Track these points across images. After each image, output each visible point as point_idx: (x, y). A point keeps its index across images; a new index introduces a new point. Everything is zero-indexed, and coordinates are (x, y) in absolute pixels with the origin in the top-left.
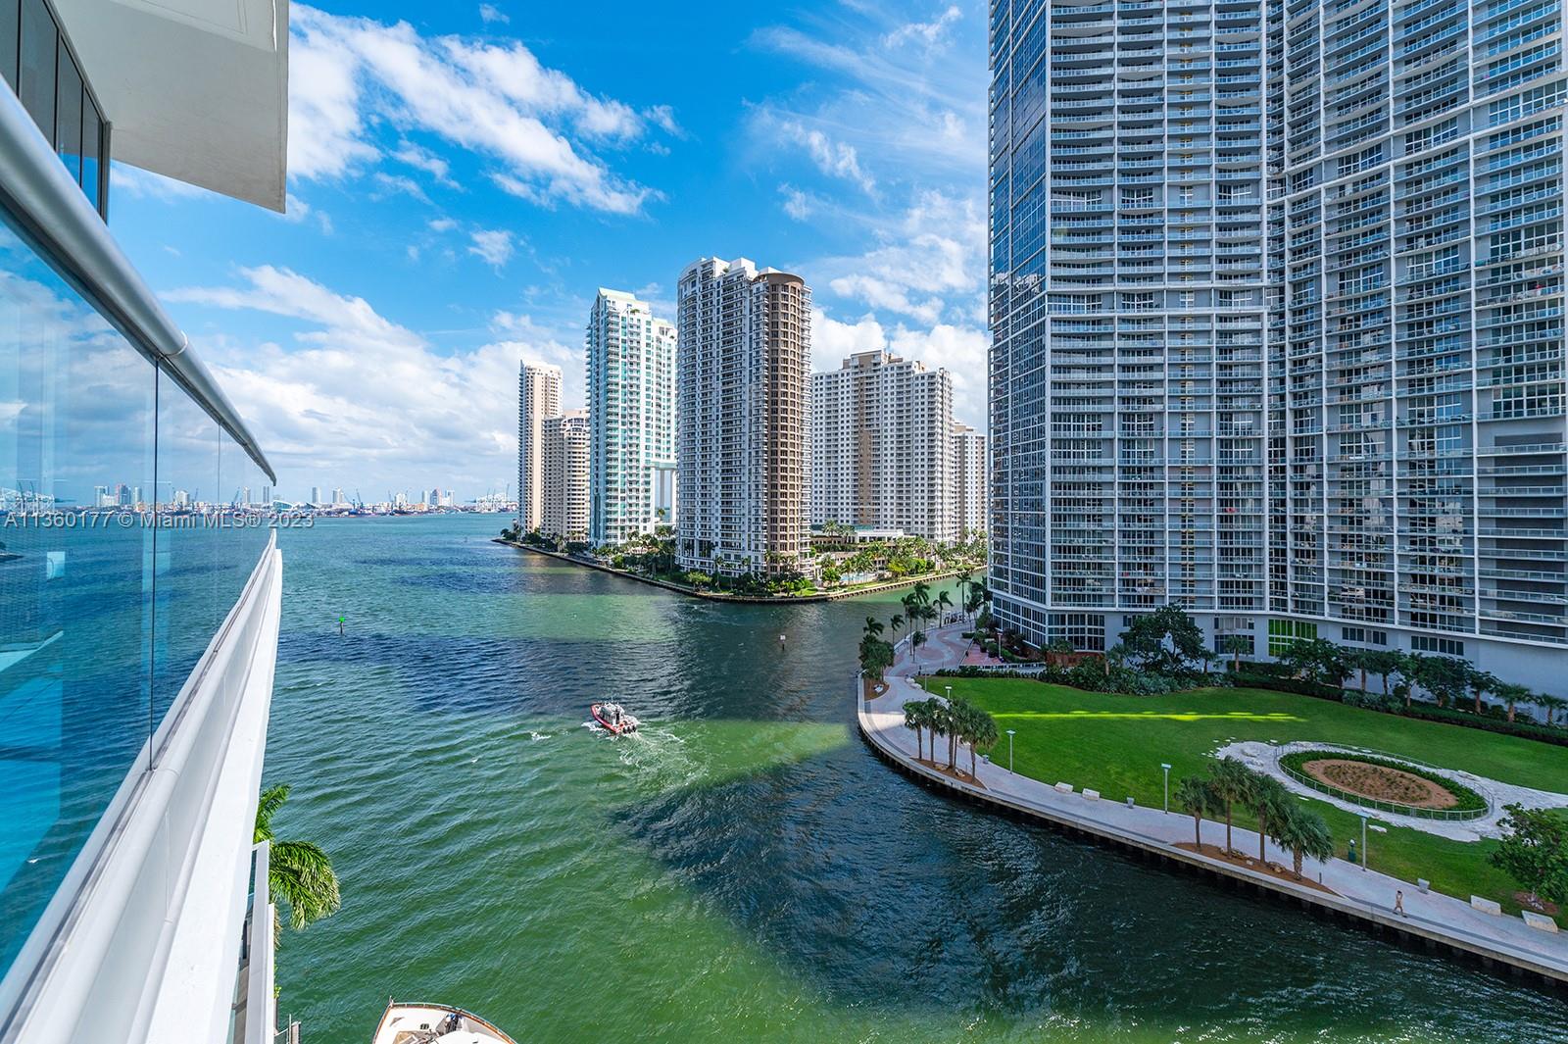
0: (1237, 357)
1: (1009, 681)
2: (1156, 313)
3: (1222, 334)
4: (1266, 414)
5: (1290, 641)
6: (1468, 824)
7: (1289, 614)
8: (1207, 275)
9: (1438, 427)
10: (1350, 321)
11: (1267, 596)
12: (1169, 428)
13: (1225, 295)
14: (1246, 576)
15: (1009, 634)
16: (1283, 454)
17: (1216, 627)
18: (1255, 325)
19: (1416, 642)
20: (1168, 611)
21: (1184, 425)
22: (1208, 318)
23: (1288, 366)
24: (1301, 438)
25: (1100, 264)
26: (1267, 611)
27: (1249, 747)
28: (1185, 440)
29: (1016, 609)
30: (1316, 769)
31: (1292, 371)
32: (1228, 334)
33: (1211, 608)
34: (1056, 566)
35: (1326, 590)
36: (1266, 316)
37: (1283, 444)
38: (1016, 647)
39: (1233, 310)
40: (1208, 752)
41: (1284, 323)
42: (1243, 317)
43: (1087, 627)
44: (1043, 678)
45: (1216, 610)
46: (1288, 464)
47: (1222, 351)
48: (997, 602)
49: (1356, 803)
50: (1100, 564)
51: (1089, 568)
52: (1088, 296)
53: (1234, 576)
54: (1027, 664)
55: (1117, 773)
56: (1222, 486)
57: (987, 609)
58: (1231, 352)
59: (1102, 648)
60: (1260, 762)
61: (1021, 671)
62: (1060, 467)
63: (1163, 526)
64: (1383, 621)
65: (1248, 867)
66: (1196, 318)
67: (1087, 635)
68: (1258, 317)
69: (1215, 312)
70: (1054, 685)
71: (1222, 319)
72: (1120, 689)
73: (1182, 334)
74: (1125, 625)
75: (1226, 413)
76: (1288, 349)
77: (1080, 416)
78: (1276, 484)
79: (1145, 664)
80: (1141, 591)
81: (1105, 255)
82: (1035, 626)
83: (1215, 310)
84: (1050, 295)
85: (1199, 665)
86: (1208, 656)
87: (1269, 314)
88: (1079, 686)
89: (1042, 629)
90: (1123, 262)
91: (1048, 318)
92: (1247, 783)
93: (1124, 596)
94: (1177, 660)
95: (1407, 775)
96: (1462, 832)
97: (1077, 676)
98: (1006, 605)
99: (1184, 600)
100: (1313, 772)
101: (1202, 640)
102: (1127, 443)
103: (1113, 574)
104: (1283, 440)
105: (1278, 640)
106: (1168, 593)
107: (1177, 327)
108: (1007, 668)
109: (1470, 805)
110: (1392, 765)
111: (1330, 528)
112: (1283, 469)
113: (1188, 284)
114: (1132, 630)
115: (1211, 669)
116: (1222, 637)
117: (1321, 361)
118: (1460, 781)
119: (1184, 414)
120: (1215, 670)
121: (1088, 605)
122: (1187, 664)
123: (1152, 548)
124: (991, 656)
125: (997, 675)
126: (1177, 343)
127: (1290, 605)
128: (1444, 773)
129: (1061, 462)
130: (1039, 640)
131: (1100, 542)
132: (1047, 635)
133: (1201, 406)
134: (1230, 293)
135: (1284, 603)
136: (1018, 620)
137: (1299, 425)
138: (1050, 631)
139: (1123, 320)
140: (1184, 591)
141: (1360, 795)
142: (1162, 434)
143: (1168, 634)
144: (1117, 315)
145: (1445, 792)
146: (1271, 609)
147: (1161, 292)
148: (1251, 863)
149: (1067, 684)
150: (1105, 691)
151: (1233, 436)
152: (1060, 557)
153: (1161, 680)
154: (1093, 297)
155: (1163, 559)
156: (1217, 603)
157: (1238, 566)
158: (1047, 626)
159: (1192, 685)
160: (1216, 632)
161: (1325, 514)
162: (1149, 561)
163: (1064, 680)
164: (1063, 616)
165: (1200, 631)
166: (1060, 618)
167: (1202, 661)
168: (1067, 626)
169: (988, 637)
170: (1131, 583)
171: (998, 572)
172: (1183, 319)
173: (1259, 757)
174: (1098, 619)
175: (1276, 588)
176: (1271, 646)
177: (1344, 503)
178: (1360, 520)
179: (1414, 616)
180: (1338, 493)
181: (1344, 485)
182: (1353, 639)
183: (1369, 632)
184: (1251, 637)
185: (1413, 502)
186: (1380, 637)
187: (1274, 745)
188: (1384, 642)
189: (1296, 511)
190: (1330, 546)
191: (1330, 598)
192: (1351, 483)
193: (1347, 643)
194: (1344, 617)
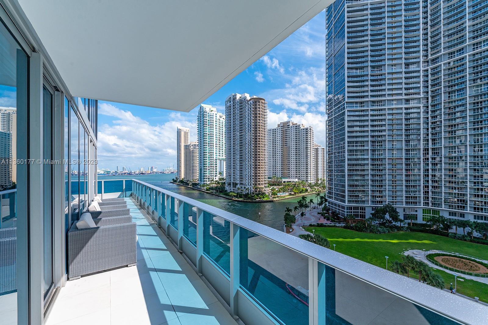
0: (411, 121)
1: (333, 228)
2: (383, 107)
3: (406, 114)
4: (422, 140)
5: (430, 216)
7: (430, 207)
8: (401, 94)
9: (484, 144)
10: (452, 108)
11: (422, 201)
12: (388, 146)
13: (407, 101)
14: (414, 195)
15: (333, 213)
16: (428, 154)
17: (404, 211)
18: (418, 111)
20: (387, 206)
21: (393, 144)
22: (401, 108)
23: (430, 124)
24: (434, 148)
25: (364, 92)
26: (422, 206)
27: (415, 251)
28: (393, 149)
29: (336, 205)
31: (431, 125)
32: (409, 114)
33: (402, 205)
34: (349, 191)
35: (443, 199)
36: (422, 107)
37: (428, 150)
38: (335, 217)
39: (410, 106)
40: (401, 253)
41: (428, 110)
42: (414, 108)
43: (359, 211)
44: (345, 227)
45: (404, 206)
46: (429, 157)
47: (406, 119)
48: (329, 203)
50: (364, 190)
51: (360, 192)
52: (360, 103)
53: (410, 194)
54: (339, 223)
55: (370, 259)
56: (406, 165)
57: (326, 205)
58: (409, 120)
59: (365, 218)
60: (419, 256)
61: (338, 225)
62: (350, 159)
63: (386, 178)
64: (463, 210)
66: (397, 109)
67: (359, 214)
68: (419, 108)
69: (404, 107)
70: (349, 230)
71: (406, 109)
72: (371, 231)
73: (392, 114)
74: (372, 210)
75: (408, 140)
76: (430, 118)
77: (357, 142)
78: (426, 164)
79: (379, 224)
80: (378, 199)
81: (366, 89)
82: (342, 211)
83: (404, 106)
84: (347, 103)
85: (398, 224)
86: (401, 221)
87: (423, 107)
88: (357, 230)
89: (344, 212)
90: (372, 91)
91: (346, 110)
92: (415, 263)
93: (372, 201)
94: (390, 222)
97: (356, 227)
98: (332, 204)
99: (393, 202)
101: (399, 216)
102: (373, 151)
103: (369, 194)
104: (428, 149)
105: (426, 216)
106: (387, 200)
107: (391, 112)
108: (333, 224)
111: (445, 179)
112: (428, 159)
113: (394, 98)
114: (375, 212)
115: (402, 225)
116: (406, 215)
117: (441, 122)
119: (393, 141)
120: (403, 226)
121: (360, 204)
122: (394, 223)
123: (382, 185)
124: (327, 220)
125: (329, 226)
126: (390, 117)
127: (430, 204)
129: (351, 157)
130: (343, 215)
131: (364, 183)
132: (346, 213)
133: (399, 138)
134: (409, 100)
135: (428, 204)
136: (336, 208)
137: (434, 144)
138: (347, 212)
139: (372, 110)
140: (393, 199)
142: (385, 148)
143: (387, 214)
144: (370, 108)
147: (385, 100)
149: (353, 229)
150: (366, 232)
151: (410, 148)
152: (350, 188)
153: (385, 229)
154: (361, 103)
155: (385, 189)
156: (404, 203)
157: (412, 191)
158: (346, 211)
159: (396, 230)
160: (404, 213)
161: (443, 174)
162: (381, 189)
163: (351, 228)
164: (351, 208)
165: (399, 213)
166: (350, 208)
167: (399, 223)
168: (353, 211)
169: (326, 214)
170: (375, 197)
171: (330, 193)
172: (392, 109)
173: (419, 255)
174: (363, 208)
175: (425, 198)
176: (423, 218)
177: (449, 170)
178: (455, 176)
179: (475, 208)
180: (448, 167)
181: (449, 164)
182: (453, 216)
183: (458, 213)
184: (416, 215)
185: (475, 170)
186: (462, 215)
187: (424, 251)
188: (464, 217)
189: (432, 173)
190: (445, 185)
191: (444, 202)
192: (452, 163)
193: (451, 217)
194: (449, 208)
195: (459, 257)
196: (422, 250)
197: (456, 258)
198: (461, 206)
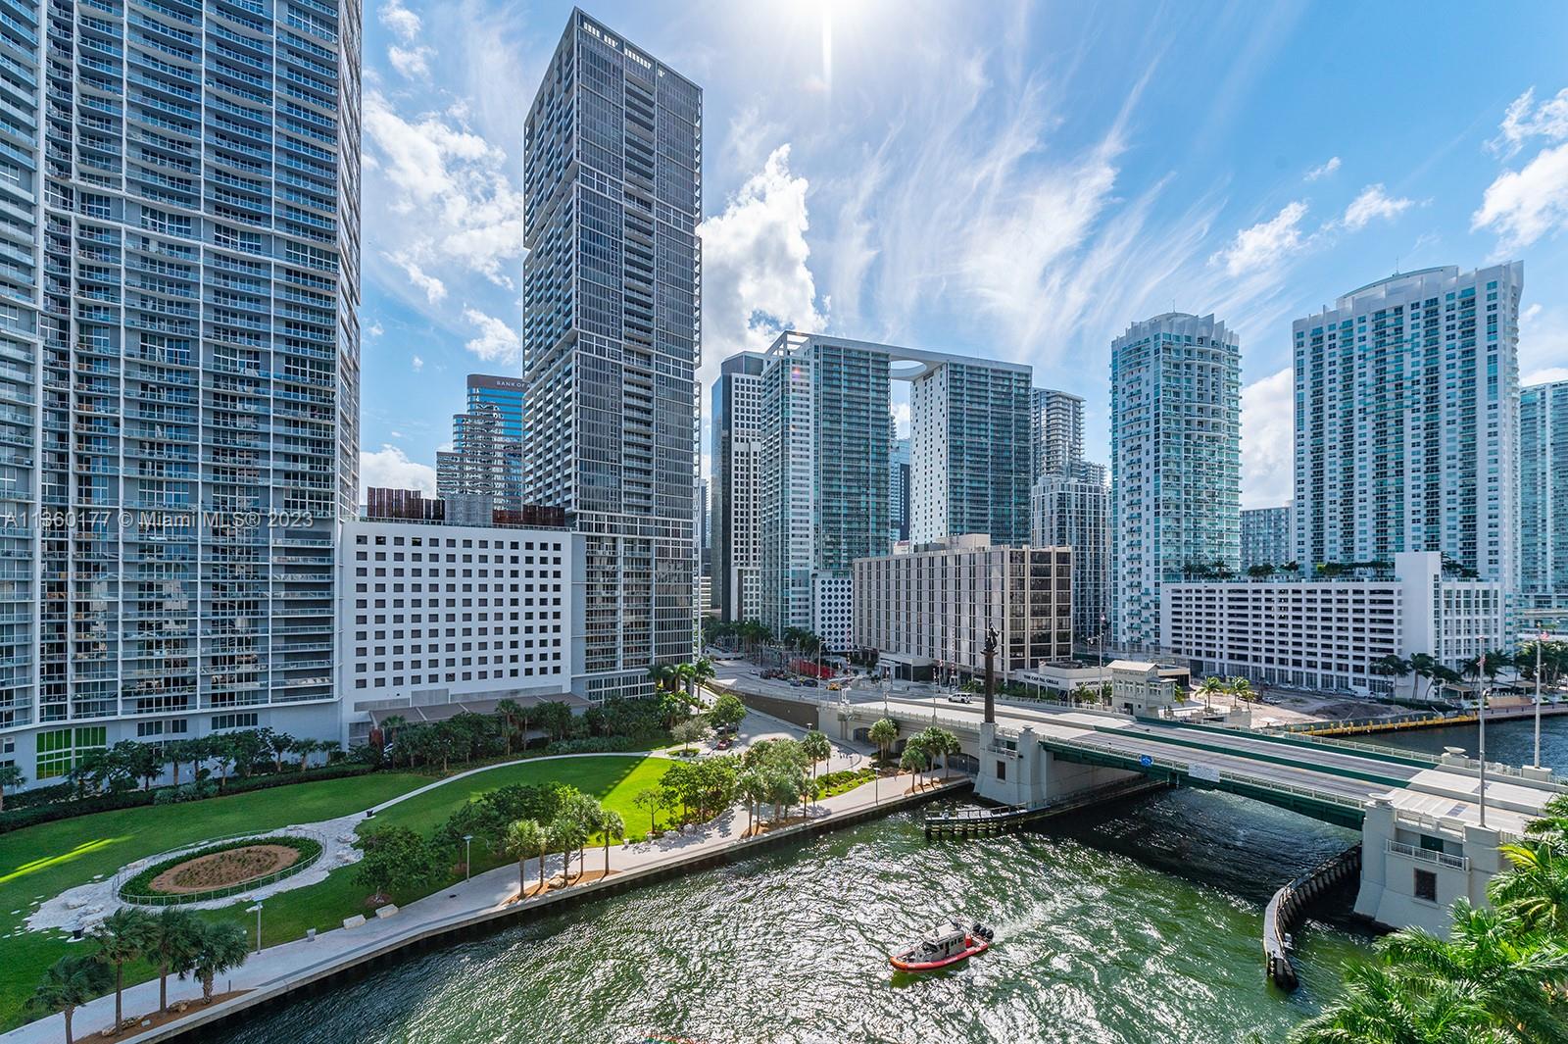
4: (38, 474)
5: (68, 754)
6: (316, 866)
7: (69, 721)
10: (153, 389)
11: (37, 704)
14: (2, 683)
19: (218, 721)
26: (37, 723)
27: (70, 896)
30: (165, 883)
31: (77, 427)
35: (120, 685)
36: (40, 349)
46: (69, 539)
49: (226, 895)
60: (97, 908)
64: (184, 708)
65: (148, 1028)
78: (52, 563)
95: (253, 848)
96: (315, 875)
100: (164, 888)
105: (50, 757)
109: (310, 851)
110: (234, 846)
111: (125, 615)
112: (63, 546)
117: (117, 424)
118: (293, 834)
127: (71, 711)
128: (280, 833)
135: (61, 711)
137: (85, 494)
141: (225, 886)
145: (286, 849)
146: (42, 720)
148: (148, 1022)
161: (120, 599)
173: (92, 903)
175: (49, 692)
176: (40, 767)
177: (141, 587)
178: (160, 605)
179: (214, 697)
180: (135, 576)
181: (142, 567)
182: (150, 733)
183: (167, 723)
184: (11, 763)
185: (215, 586)
186: (180, 725)
187: (101, 880)
188: (184, 730)
189: (79, 596)
190: (125, 635)
191: (125, 694)
192: (151, 565)
193: (146, 739)
194: (140, 712)
195: (216, 850)
196: (93, 881)
197: (210, 857)
198: (176, 699)
